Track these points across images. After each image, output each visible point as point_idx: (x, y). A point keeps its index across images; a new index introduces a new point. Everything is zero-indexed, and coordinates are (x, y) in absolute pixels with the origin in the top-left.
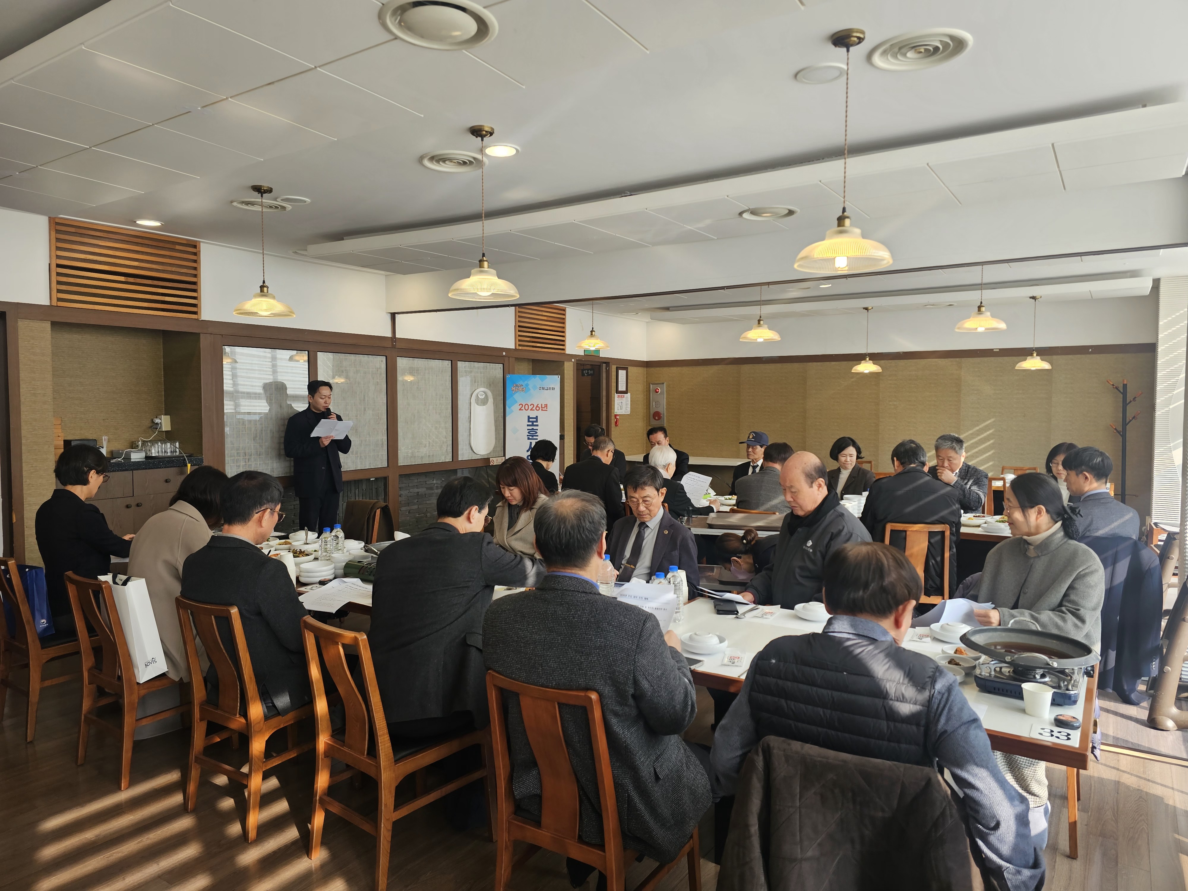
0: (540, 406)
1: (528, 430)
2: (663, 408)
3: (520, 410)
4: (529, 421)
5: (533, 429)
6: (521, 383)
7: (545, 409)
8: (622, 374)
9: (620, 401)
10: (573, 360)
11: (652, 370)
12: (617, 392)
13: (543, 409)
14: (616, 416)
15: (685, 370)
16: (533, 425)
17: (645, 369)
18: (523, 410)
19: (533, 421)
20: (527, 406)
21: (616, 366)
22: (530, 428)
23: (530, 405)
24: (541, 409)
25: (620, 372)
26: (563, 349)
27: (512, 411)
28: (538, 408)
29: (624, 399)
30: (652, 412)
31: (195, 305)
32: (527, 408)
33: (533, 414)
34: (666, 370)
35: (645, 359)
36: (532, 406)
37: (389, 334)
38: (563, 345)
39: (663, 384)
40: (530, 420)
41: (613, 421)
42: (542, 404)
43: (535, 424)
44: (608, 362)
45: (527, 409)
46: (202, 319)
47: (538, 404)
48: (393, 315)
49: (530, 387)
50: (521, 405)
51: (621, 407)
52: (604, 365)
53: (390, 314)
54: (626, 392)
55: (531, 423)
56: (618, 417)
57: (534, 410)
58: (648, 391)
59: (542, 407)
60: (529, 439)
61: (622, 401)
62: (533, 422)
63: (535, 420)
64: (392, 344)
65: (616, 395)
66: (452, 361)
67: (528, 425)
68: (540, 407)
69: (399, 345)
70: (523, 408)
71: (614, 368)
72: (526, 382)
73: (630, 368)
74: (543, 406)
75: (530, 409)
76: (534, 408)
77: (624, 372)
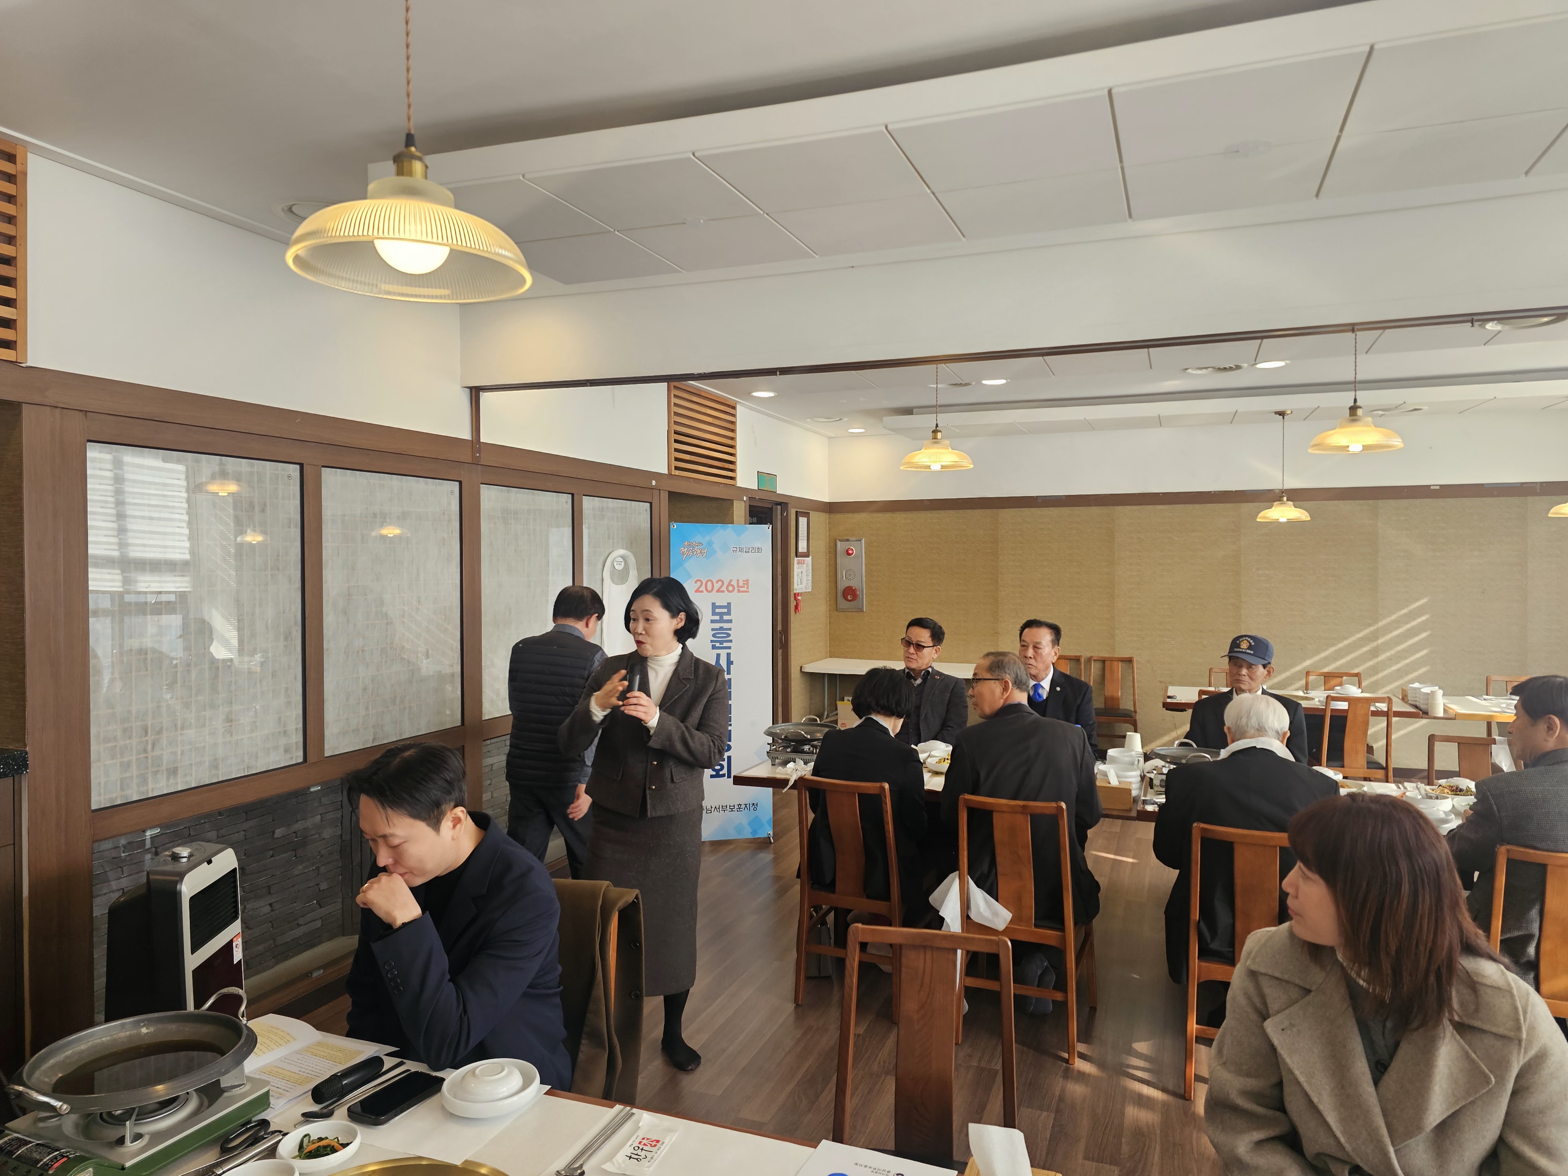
0: (734, 583)
1: (713, 630)
2: (862, 581)
3: (697, 591)
4: (714, 614)
5: (722, 628)
6: (701, 538)
7: (745, 589)
8: (803, 524)
9: (800, 570)
10: (745, 498)
11: (839, 517)
12: (797, 554)
13: (741, 589)
14: (794, 595)
15: (900, 518)
16: (721, 621)
17: (828, 516)
18: (702, 592)
19: (722, 613)
20: (709, 584)
21: (795, 510)
22: (717, 626)
23: (717, 582)
24: (736, 589)
25: (800, 520)
26: (734, 479)
28: (730, 588)
29: (805, 566)
30: (841, 588)
31: (11, 324)
32: (709, 588)
33: (722, 600)
34: (864, 517)
35: (829, 499)
36: (720, 583)
37: (471, 436)
38: (734, 471)
40: (717, 610)
41: (793, 603)
42: (738, 581)
43: (725, 617)
44: (785, 505)
46: (29, 364)
47: (731, 581)
48: (475, 393)
49: (715, 547)
51: (801, 580)
52: (779, 507)
53: (468, 390)
54: (806, 555)
55: (717, 618)
56: (799, 598)
58: (835, 551)
59: (738, 586)
60: (714, 647)
61: (802, 570)
62: (721, 615)
63: (725, 610)
64: (473, 456)
65: (796, 560)
66: (573, 495)
67: (713, 621)
68: (736, 586)
69: (486, 459)
70: (703, 588)
71: (792, 515)
72: (706, 536)
73: (812, 513)
74: (741, 584)
75: (716, 589)
76: (724, 588)
77: (805, 519)
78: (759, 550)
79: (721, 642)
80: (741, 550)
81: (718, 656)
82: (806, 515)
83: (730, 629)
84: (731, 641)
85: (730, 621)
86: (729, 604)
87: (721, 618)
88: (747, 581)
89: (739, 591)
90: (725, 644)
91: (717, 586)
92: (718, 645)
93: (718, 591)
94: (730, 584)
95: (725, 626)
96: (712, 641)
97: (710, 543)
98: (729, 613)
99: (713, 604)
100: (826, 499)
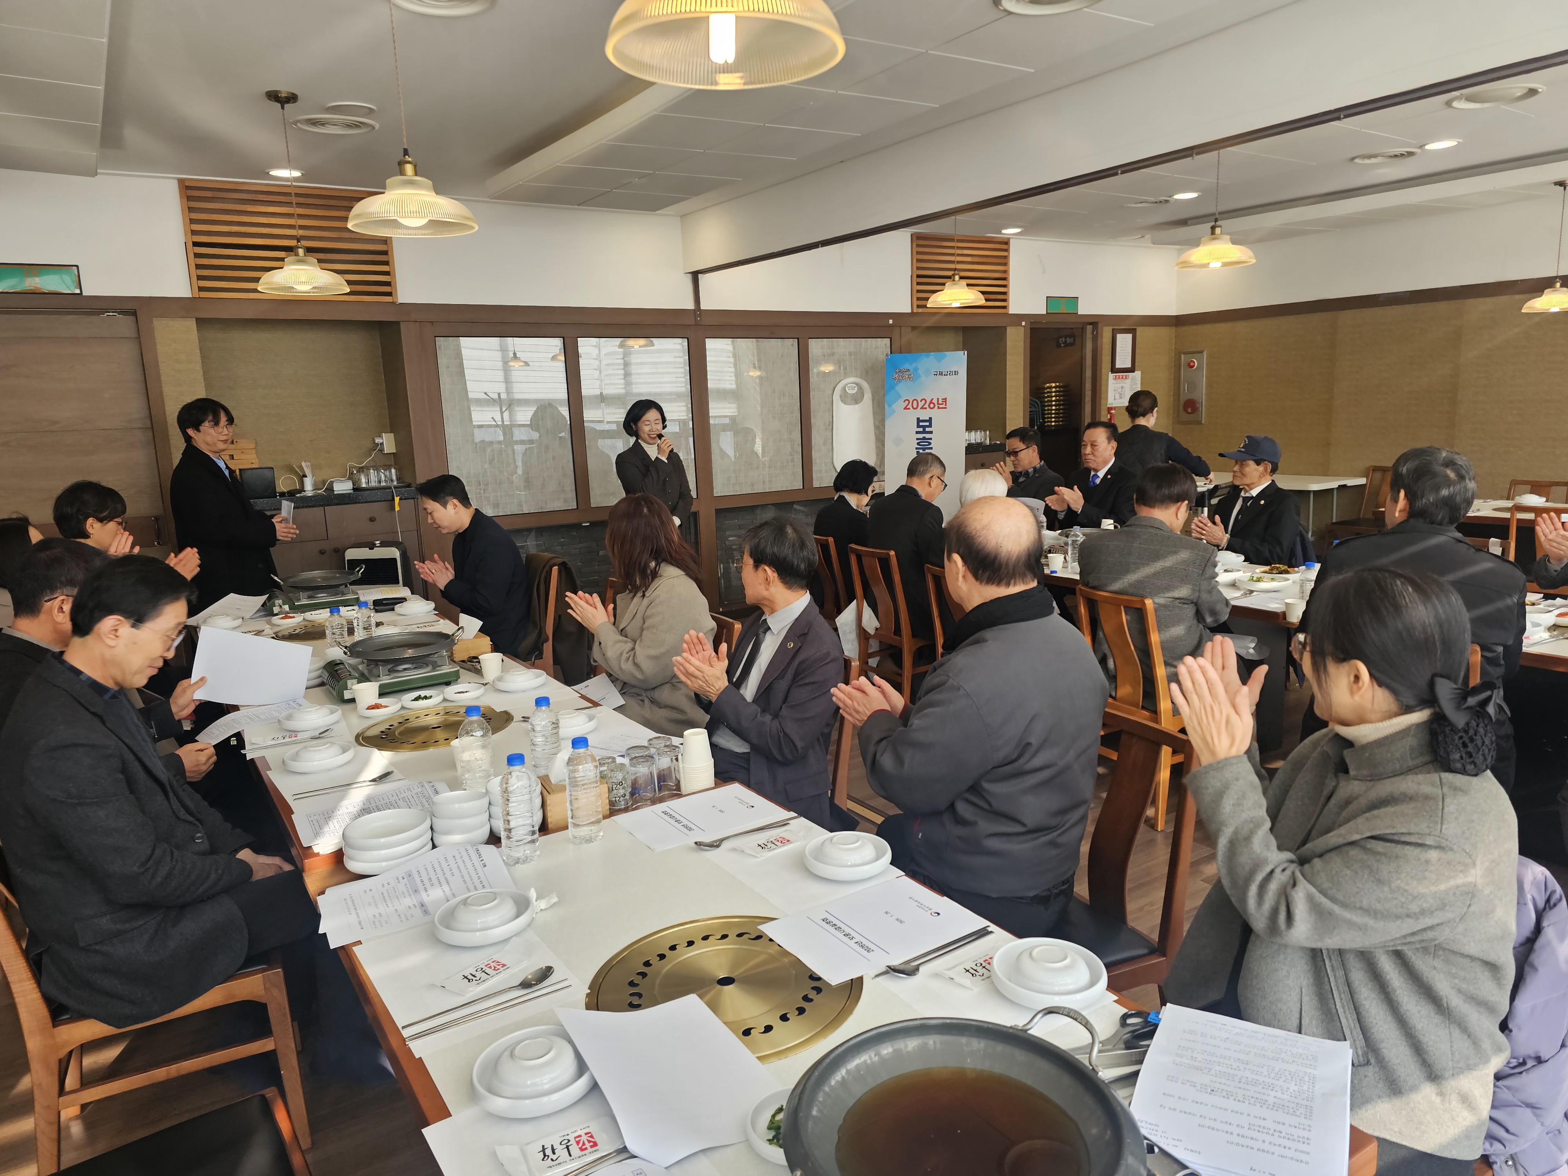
0: (935, 401)
1: (917, 439)
2: (1202, 394)
3: (905, 408)
4: (918, 426)
5: (924, 438)
6: (907, 366)
7: (944, 406)
8: (1124, 342)
9: (1120, 385)
10: (1023, 323)
11: (1185, 330)
12: (1114, 370)
13: (941, 406)
14: (1110, 409)
15: (1242, 327)
16: (924, 432)
17: (1174, 329)
18: (909, 409)
19: (924, 426)
20: (915, 403)
21: (1111, 328)
22: (921, 436)
23: (921, 401)
24: (936, 406)
25: (1120, 337)
26: (1005, 307)
27: (894, 412)
28: (932, 406)
29: (1128, 381)
30: (1182, 402)
31: (388, 284)
32: (915, 405)
33: (924, 415)
34: (1207, 328)
35: (1173, 312)
36: (924, 401)
37: (691, 306)
38: (1005, 300)
39: (1201, 352)
40: (921, 424)
42: (938, 399)
43: (927, 429)
44: (1095, 322)
45: (915, 407)
46: (400, 301)
47: (932, 399)
48: (695, 276)
49: (920, 372)
50: (907, 402)
52: (1089, 328)
53: (690, 273)
54: (1132, 370)
55: (921, 429)
56: (1113, 411)
57: (926, 408)
58: (1178, 366)
59: (938, 404)
61: (1123, 385)
62: (924, 427)
63: (927, 424)
64: (696, 320)
65: (1111, 376)
66: (798, 339)
67: (917, 433)
68: (936, 404)
69: (706, 321)
70: (910, 406)
71: (1107, 333)
72: (914, 365)
73: (1140, 331)
74: (940, 402)
75: (920, 406)
76: (926, 406)
77: (1129, 337)
78: (956, 373)
80: (941, 374)
82: (1133, 331)
83: (931, 439)
84: (931, 448)
85: (931, 432)
86: (931, 418)
87: (924, 429)
88: (946, 399)
89: (939, 408)
91: (921, 404)
93: (922, 408)
94: (931, 402)
95: (927, 436)
96: (917, 448)
97: (916, 369)
98: (930, 426)
99: (918, 419)
100: (1174, 313)
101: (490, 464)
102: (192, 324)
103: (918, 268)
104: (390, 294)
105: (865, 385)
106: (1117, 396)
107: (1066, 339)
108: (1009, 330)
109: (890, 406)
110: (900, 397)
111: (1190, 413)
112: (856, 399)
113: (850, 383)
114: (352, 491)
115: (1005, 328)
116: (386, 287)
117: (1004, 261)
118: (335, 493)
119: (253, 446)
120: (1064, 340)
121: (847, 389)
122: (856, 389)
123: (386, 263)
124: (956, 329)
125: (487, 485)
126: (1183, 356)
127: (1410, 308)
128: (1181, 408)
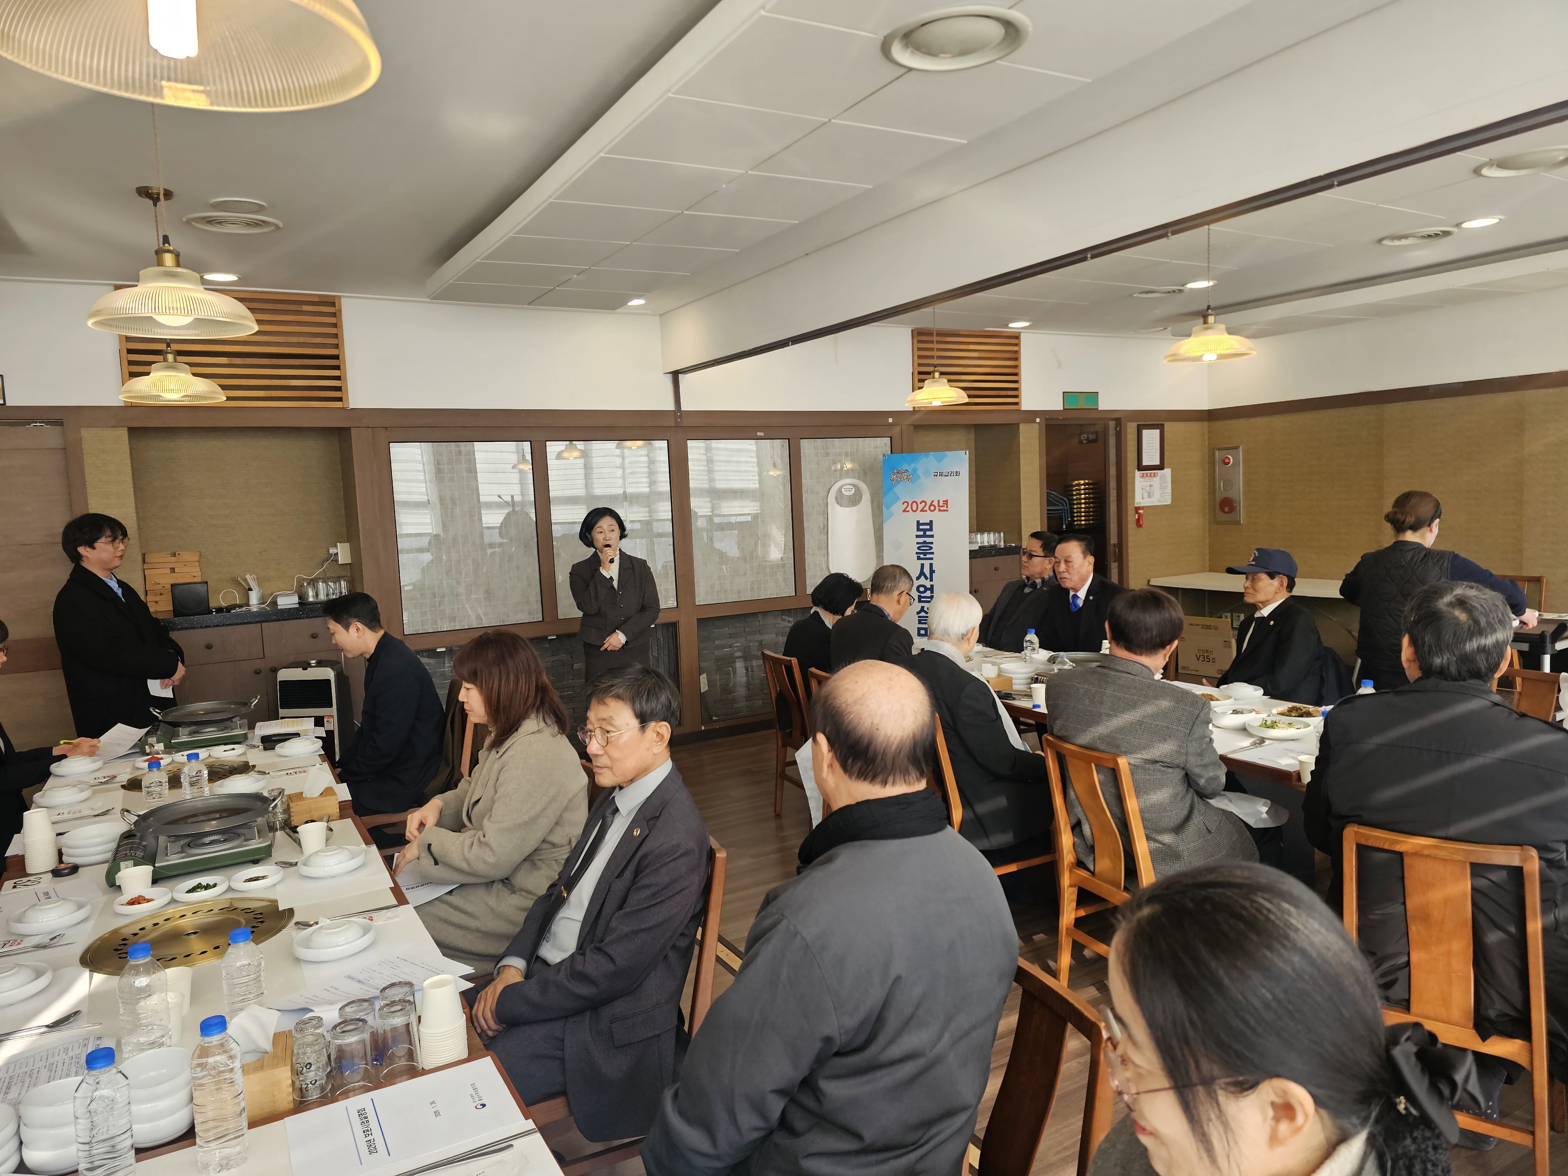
0: (935, 503)
1: (918, 543)
2: (1239, 491)
3: (904, 511)
4: (918, 530)
5: (925, 542)
6: (905, 467)
7: (945, 508)
8: (1151, 438)
9: (1148, 484)
10: (1038, 420)
11: (1219, 425)
12: (1140, 467)
13: (941, 508)
14: (1137, 509)
15: (1279, 421)
16: (925, 536)
17: (1206, 424)
18: (908, 511)
19: (925, 529)
20: (914, 505)
21: (1136, 424)
22: (921, 540)
23: (921, 503)
24: (937, 508)
25: (1145, 433)
26: (1016, 404)
27: (893, 514)
28: (932, 508)
29: (1157, 479)
30: (1218, 499)
31: (339, 389)
33: (925, 518)
34: (1241, 423)
36: (924, 504)
37: (670, 406)
38: (1016, 396)
39: (1237, 448)
40: (921, 527)
41: (1132, 518)
42: (939, 501)
43: (928, 533)
44: (1119, 419)
45: (914, 509)
46: (351, 407)
47: (933, 501)
48: (676, 375)
49: (920, 472)
50: (906, 504)
51: (1149, 493)
52: (1112, 423)
53: (670, 376)
54: (1160, 467)
55: (921, 533)
56: (1141, 511)
57: (926, 511)
58: (1212, 462)
59: (939, 506)
60: (919, 558)
61: (1152, 483)
62: (925, 531)
63: (928, 527)
64: (676, 421)
65: (1138, 474)
66: (789, 439)
67: (917, 536)
68: (937, 506)
69: (687, 422)
70: (909, 509)
71: (1131, 428)
72: (913, 465)
73: (1168, 426)
74: (941, 504)
75: (920, 509)
76: (927, 508)
77: (1156, 433)
78: (957, 474)
79: (925, 554)
80: (941, 474)
81: (922, 565)
82: (1160, 427)
83: (932, 543)
84: (933, 553)
85: (932, 536)
86: (931, 522)
87: (925, 533)
88: (947, 501)
89: (940, 510)
90: (928, 556)
91: (921, 506)
92: (922, 556)
93: (922, 510)
94: (931, 505)
95: (928, 540)
96: (917, 553)
97: (915, 470)
98: (931, 529)
99: (918, 522)
100: (1205, 407)
101: (447, 574)
102: (123, 433)
103: (919, 365)
104: (340, 399)
105: (863, 486)
106: (1146, 495)
107: (1088, 435)
108: (1022, 427)
109: (888, 508)
110: (898, 499)
111: (1227, 513)
112: (854, 500)
113: (846, 485)
114: (297, 606)
115: (1017, 425)
116: (337, 392)
117: (1015, 357)
118: (279, 607)
119: (197, 558)
120: (1086, 436)
121: (843, 490)
122: (853, 490)
123: (337, 368)
124: (968, 427)
125: (443, 597)
126: (1217, 453)
127: (1462, 400)
128: (1218, 507)
